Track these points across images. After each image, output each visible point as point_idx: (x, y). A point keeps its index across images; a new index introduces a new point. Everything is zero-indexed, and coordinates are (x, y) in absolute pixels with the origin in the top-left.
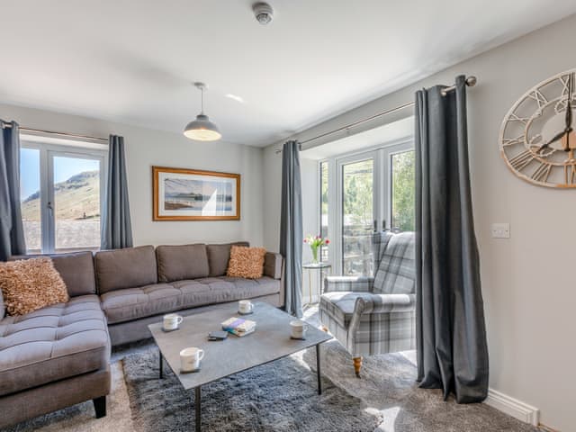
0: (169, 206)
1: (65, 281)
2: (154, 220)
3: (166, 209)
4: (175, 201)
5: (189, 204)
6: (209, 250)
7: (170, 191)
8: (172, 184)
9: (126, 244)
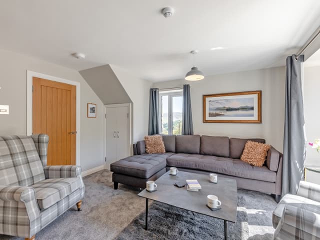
0: (211, 115)
1: (165, 145)
2: (204, 122)
3: (209, 116)
4: (214, 112)
5: (223, 113)
6: (230, 141)
7: (212, 107)
8: (213, 103)
9: (191, 133)
